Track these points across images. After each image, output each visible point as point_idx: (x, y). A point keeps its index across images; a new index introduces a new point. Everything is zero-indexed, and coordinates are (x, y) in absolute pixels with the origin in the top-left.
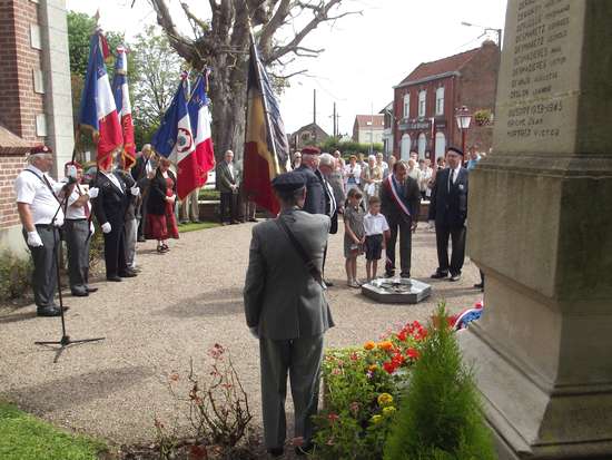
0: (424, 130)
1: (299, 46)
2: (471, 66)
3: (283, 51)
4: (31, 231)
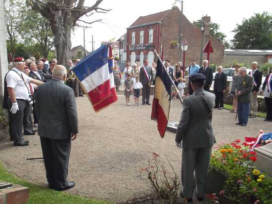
0: (143, 50)
2: (166, 18)
3: (90, 9)
4: (15, 102)
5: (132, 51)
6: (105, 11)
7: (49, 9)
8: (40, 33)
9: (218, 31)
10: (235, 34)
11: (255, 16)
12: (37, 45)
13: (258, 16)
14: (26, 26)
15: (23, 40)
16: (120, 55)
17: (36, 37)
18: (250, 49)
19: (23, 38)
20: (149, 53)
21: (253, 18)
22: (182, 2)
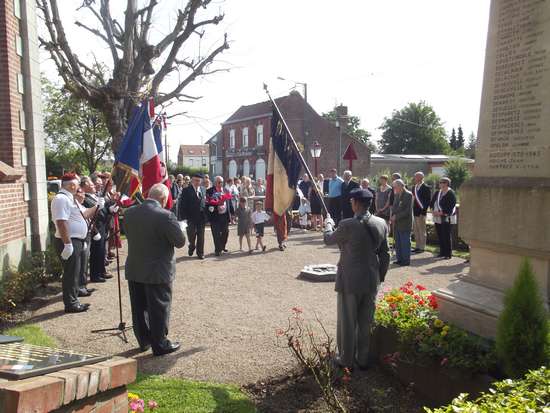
0: (248, 157)
1: (181, 93)
3: (168, 97)
4: (68, 242)
5: (230, 159)
6: (192, 99)
7: (104, 98)
8: (83, 134)
9: (360, 128)
10: (382, 131)
11: (408, 106)
12: (78, 153)
13: (412, 106)
14: (60, 124)
15: (56, 146)
16: (211, 166)
17: (78, 139)
18: (405, 153)
19: (54, 143)
20: (258, 161)
21: (407, 109)
22: (305, 85)
